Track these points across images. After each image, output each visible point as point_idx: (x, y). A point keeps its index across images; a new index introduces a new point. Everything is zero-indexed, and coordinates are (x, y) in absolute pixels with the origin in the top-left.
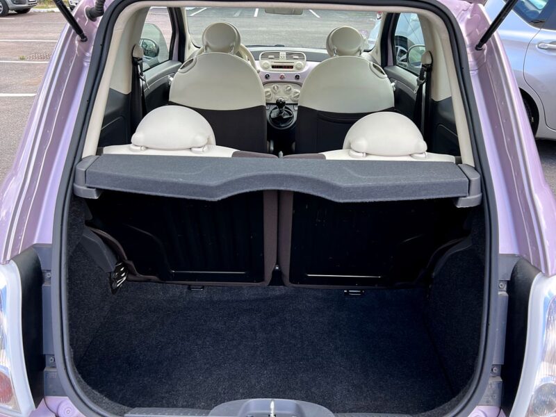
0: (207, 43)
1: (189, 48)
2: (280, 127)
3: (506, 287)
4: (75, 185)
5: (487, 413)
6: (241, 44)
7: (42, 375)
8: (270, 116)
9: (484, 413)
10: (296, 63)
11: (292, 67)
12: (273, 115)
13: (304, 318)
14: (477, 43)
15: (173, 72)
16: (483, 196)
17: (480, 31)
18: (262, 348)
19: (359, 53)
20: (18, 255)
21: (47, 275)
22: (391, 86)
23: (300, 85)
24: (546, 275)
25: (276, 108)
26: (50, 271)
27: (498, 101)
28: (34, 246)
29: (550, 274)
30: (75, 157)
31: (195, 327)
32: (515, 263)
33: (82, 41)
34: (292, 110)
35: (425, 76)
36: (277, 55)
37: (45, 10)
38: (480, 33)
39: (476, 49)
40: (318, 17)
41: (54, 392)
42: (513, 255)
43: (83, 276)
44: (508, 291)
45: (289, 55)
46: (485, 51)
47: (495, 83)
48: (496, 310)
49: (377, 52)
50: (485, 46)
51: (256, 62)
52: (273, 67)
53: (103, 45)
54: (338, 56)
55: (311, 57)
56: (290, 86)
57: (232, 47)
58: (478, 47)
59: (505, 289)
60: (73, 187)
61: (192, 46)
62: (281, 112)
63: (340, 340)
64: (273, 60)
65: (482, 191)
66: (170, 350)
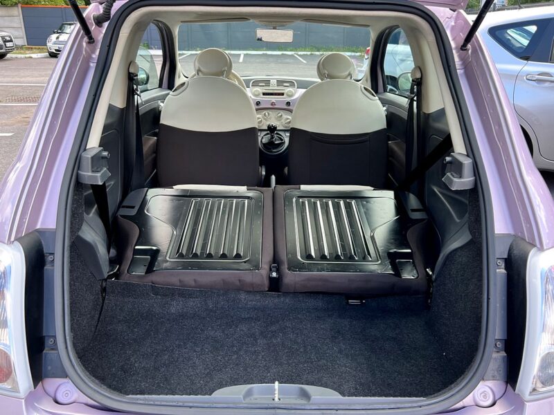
0: (199, 67)
1: (179, 77)
2: (272, 152)
3: (503, 265)
4: (80, 172)
5: (494, 389)
6: (233, 71)
7: (41, 356)
8: (261, 141)
9: (490, 388)
10: (287, 90)
11: (283, 94)
12: (264, 141)
13: (305, 326)
14: (462, 44)
15: (163, 98)
16: (476, 180)
17: (464, 34)
18: (263, 354)
19: (349, 78)
20: (21, 238)
21: (50, 258)
22: (383, 110)
23: (291, 111)
24: (541, 249)
25: (267, 134)
26: (53, 254)
27: (484, 94)
28: (38, 231)
29: (545, 248)
30: (80, 147)
31: (192, 335)
32: (511, 241)
33: (89, 43)
34: (284, 136)
35: (415, 90)
36: (267, 82)
37: (23, 56)
38: (463, 36)
39: (462, 49)
40: (305, 62)
41: (53, 373)
42: (509, 235)
43: (77, 278)
44: (506, 268)
45: (280, 83)
46: (470, 51)
47: (480, 78)
48: (495, 284)
49: (367, 80)
50: (469, 46)
51: (247, 89)
52: (264, 94)
53: (109, 46)
54: (329, 80)
55: (301, 85)
56: (282, 113)
57: (224, 71)
58: (463, 47)
59: (503, 266)
60: (78, 174)
61: (182, 75)
62: (272, 137)
63: (344, 344)
64: (264, 88)
65: (475, 175)
66: (166, 357)
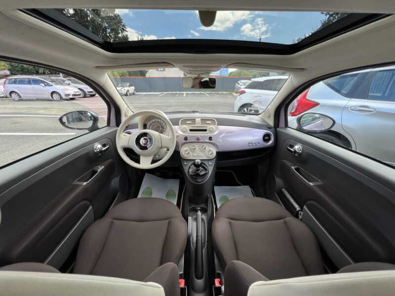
2: (198, 182)
10: (209, 127)
11: (205, 130)
23: (213, 144)
25: (193, 164)
34: (207, 165)
36: (193, 120)
45: (204, 120)
49: (269, 117)
52: (191, 130)
55: (221, 122)
56: (205, 145)
64: (190, 125)
